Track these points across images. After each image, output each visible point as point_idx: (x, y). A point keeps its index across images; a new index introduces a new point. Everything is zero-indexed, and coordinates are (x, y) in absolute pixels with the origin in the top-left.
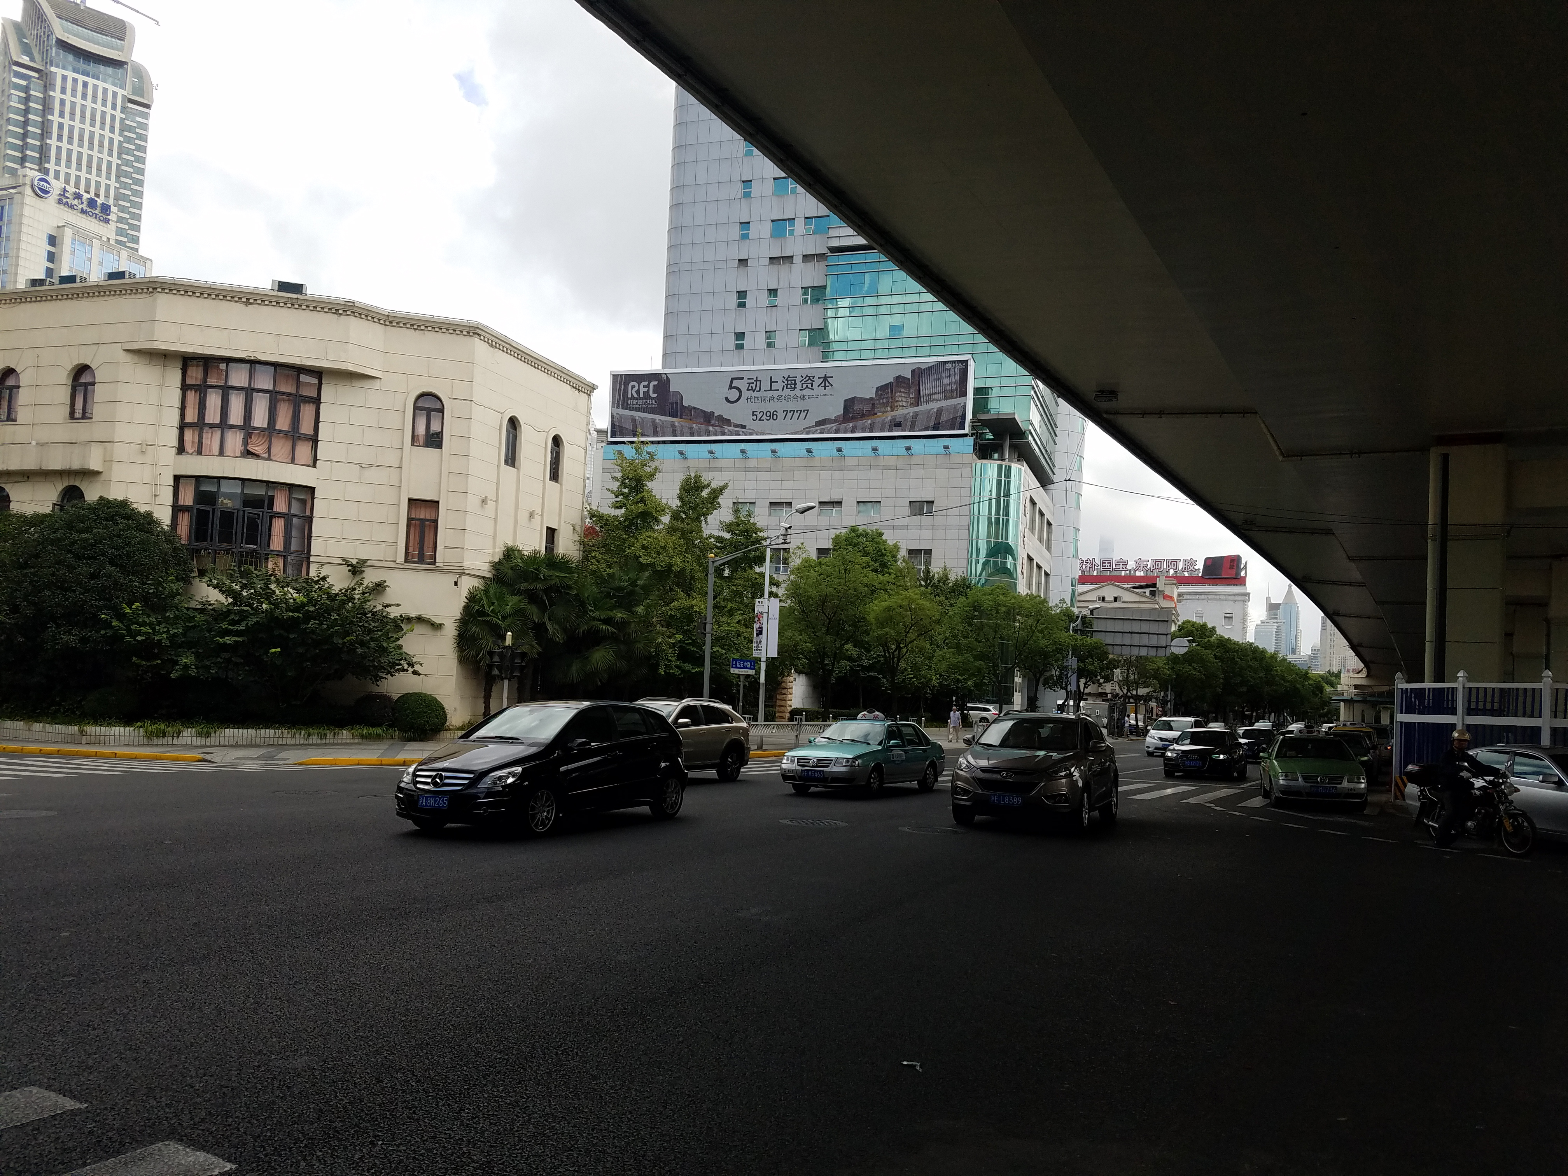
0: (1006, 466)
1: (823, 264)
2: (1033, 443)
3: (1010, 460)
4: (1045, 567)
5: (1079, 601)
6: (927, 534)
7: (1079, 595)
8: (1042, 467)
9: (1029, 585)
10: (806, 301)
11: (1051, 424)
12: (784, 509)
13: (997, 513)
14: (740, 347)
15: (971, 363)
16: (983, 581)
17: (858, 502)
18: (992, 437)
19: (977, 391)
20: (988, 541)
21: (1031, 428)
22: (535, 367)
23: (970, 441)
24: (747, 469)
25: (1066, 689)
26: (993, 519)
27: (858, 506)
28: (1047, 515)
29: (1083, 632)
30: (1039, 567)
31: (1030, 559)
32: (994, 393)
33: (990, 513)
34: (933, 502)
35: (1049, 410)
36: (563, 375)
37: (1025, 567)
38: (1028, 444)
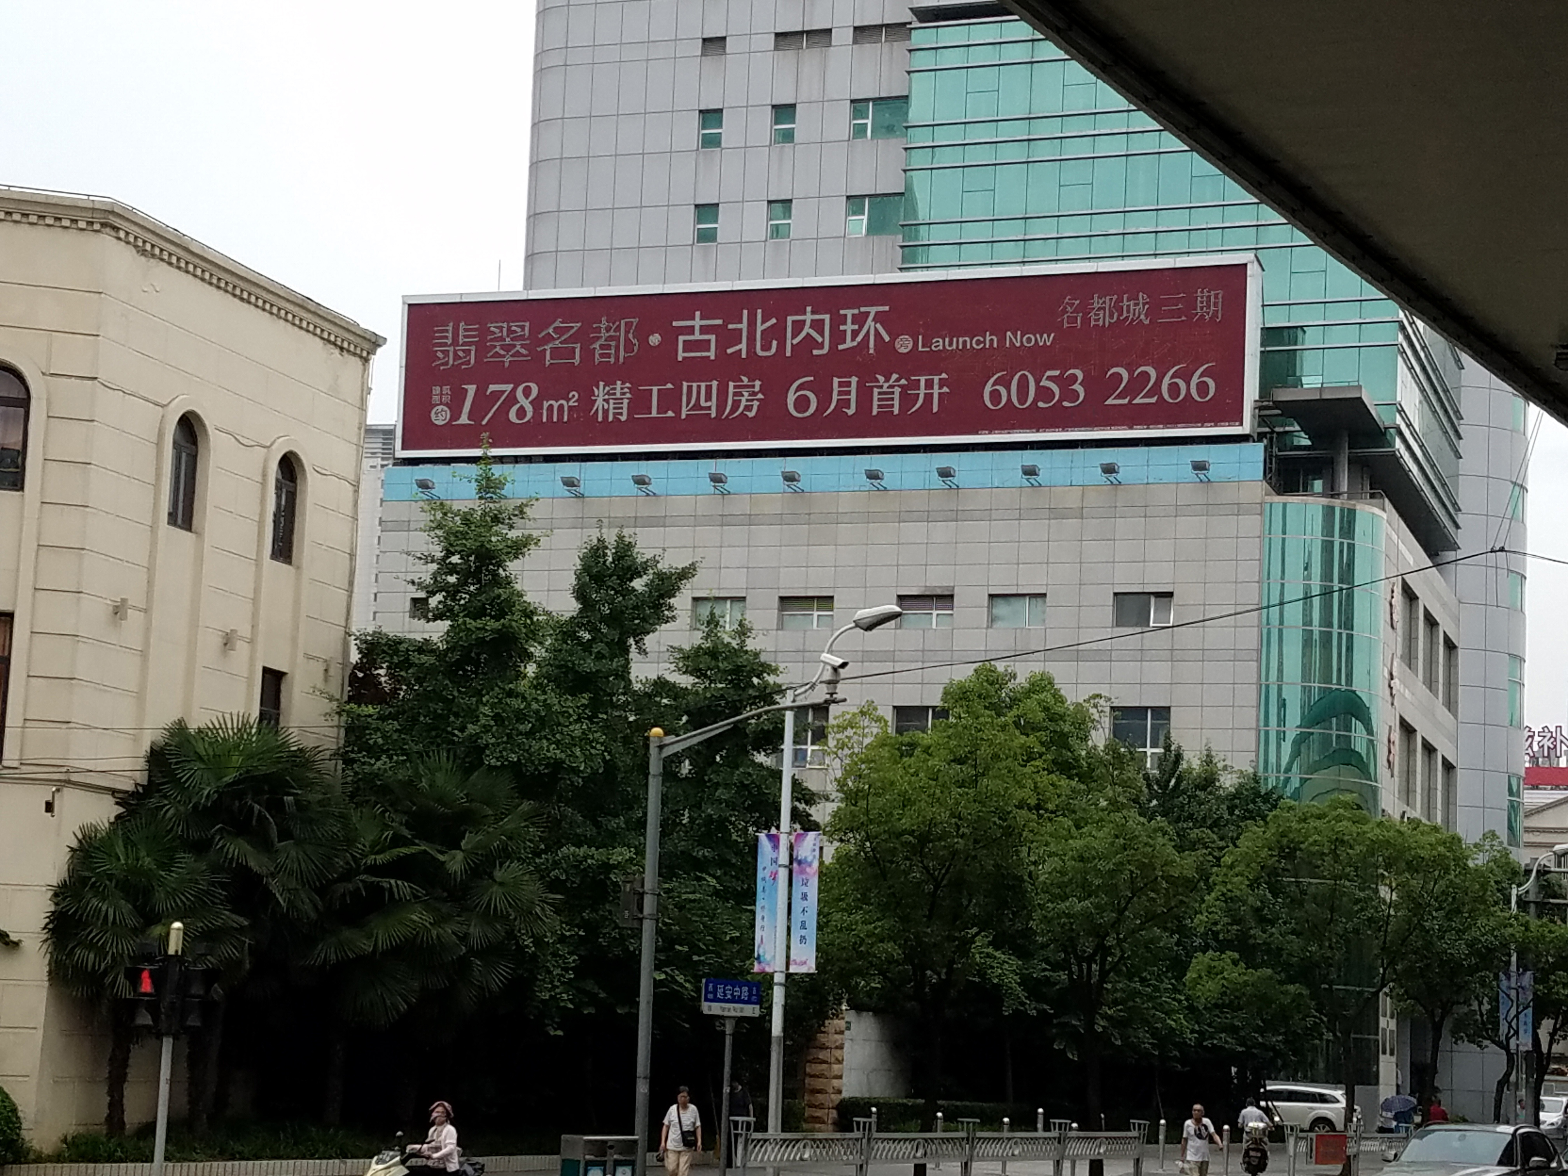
0: (1342, 510)
1: (900, 47)
2: (1406, 456)
3: (1351, 496)
4: (1444, 749)
5: (1528, 830)
6: (1159, 671)
7: (1529, 814)
8: (1429, 511)
9: (1407, 792)
10: (860, 131)
11: (1446, 411)
12: (816, 613)
13: (1327, 621)
14: (706, 237)
15: (1252, 270)
16: (1295, 783)
17: (991, 596)
18: (1309, 443)
19: (1270, 334)
20: (1304, 687)
21: (1399, 420)
22: (242, 299)
23: (1256, 452)
24: (724, 521)
25: (1506, 1048)
26: (1316, 636)
27: (990, 607)
28: (1445, 625)
29: (1542, 908)
30: (1429, 749)
31: (1407, 730)
32: (1311, 339)
33: (1308, 621)
34: (1170, 595)
35: (1440, 379)
36: (304, 314)
37: (1396, 749)
38: (1395, 459)
